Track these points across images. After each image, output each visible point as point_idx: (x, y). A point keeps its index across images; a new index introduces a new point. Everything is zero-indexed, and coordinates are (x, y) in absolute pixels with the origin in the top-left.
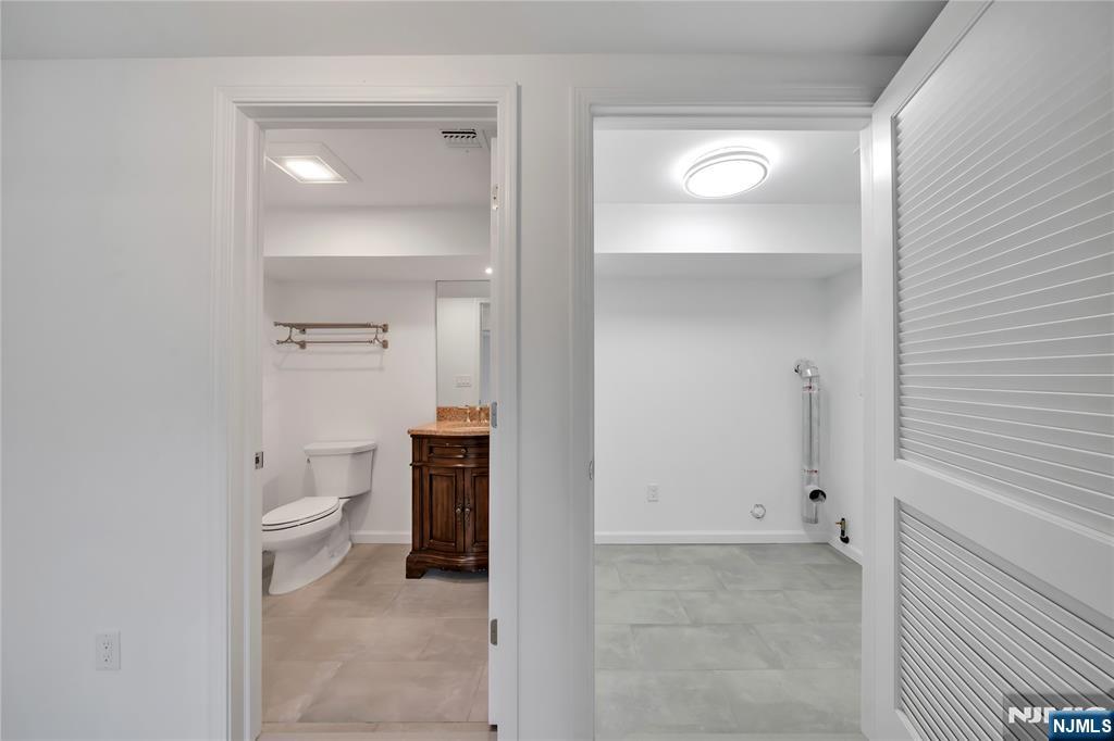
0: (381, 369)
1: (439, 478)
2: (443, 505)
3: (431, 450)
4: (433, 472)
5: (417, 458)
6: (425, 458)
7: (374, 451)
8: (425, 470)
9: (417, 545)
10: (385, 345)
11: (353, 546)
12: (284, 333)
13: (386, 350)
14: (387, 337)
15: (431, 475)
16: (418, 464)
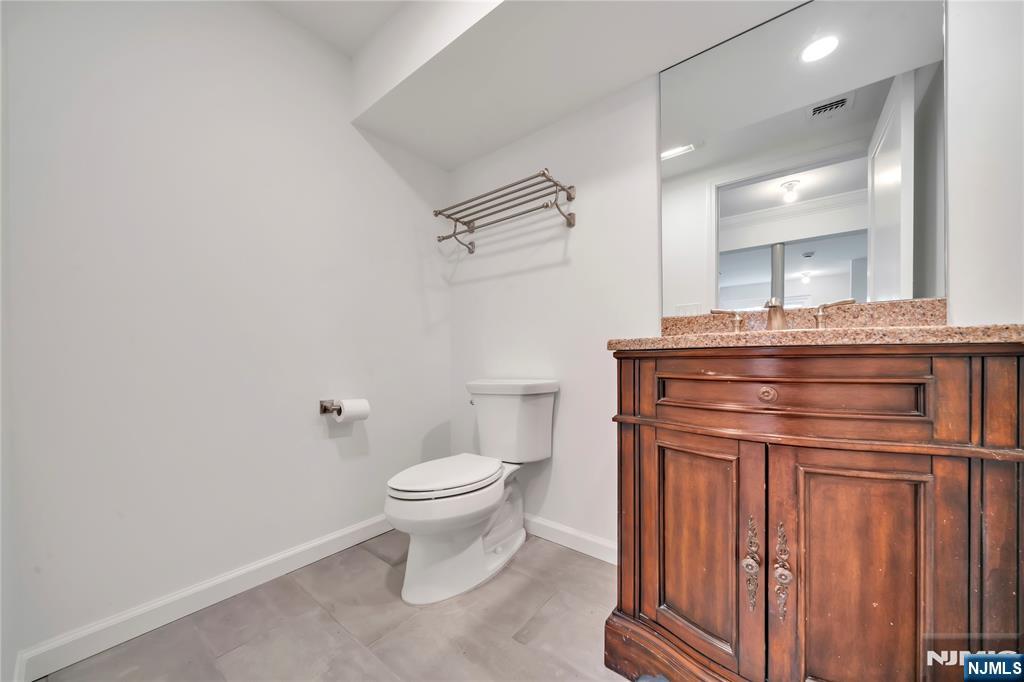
0: (565, 262)
1: (685, 460)
2: (695, 533)
3: (662, 386)
4: (667, 441)
5: (628, 403)
6: (647, 406)
7: (556, 395)
8: (647, 434)
9: (629, 604)
10: (570, 221)
11: (528, 536)
12: (445, 227)
13: (573, 229)
14: (572, 208)
15: (662, 450)
16: (631, 419)
